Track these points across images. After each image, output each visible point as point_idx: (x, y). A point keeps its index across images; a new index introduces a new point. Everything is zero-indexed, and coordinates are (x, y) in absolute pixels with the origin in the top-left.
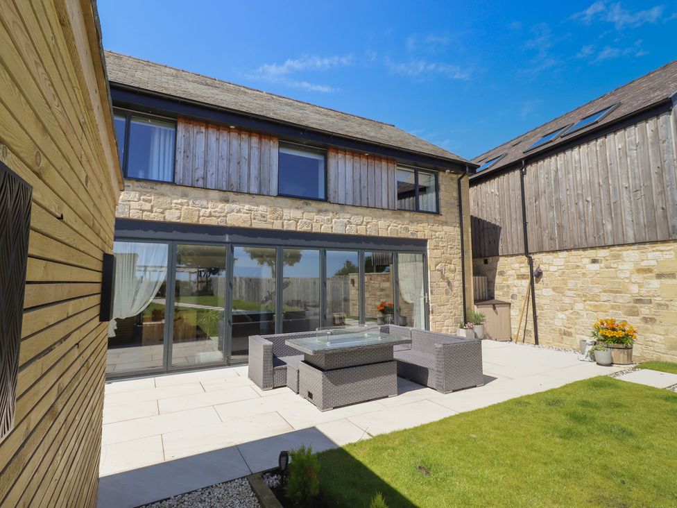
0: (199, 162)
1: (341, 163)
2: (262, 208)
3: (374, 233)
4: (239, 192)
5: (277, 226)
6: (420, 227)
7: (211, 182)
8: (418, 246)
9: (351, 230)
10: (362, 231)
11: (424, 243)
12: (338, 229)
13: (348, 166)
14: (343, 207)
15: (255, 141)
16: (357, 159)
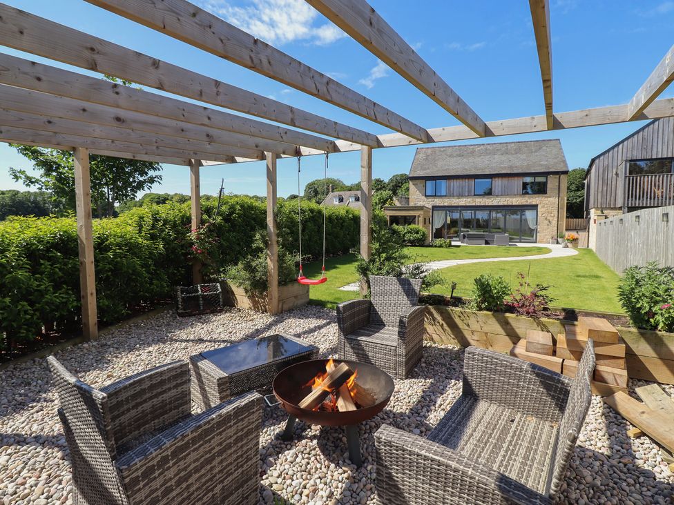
1: (497, 184)
2: (469, 200)
3: (511, 204)
4: (462, 196)
5: (474, 204)
6: (534, 200)
7: (455, 194)
8: (535, 207)
9: (501, 204)
10: (505, 203)
11: (537, 206)
12: (495, 203)
13: (500, 181)
14: (497, 196)
15: (467, 180)
16: (504, 179)
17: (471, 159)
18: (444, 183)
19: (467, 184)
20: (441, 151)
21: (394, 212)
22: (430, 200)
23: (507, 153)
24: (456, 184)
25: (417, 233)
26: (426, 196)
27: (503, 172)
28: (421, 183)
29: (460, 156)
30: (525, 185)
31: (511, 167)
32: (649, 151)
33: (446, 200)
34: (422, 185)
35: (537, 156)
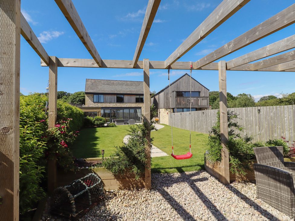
0: (106, 100)
1: (126, 97)
2: (114, 104)
3: (131, 106)
4: (111, 103)
5: (116, 106)
6: (140, 105)
7: (108, 102)
8: (140, 108)
9: (127, 106)
10: (129, 106)
11: (141, 107)
12: (125, 106)
13: (127, 97)
14: (126, 103)
15: (113, 96)
16: (128, 96)
17: (113, 86)
18: (102, 96)
19: (113, 97)
20: (98, 81)
21: (85, 110)
22: (96, 104)
23: (128, 85)
24: (108, 97)
25: (101, 120)
26: (94, 102)
27: (128, 93)
28: (91, 96)
29: (108, 84)
30: (137, 99)
31: (131, 91)
32: (179, 89)
33: (104, 104)
34: (92, 97)
35: (139, 87)
